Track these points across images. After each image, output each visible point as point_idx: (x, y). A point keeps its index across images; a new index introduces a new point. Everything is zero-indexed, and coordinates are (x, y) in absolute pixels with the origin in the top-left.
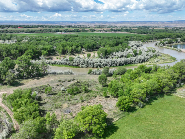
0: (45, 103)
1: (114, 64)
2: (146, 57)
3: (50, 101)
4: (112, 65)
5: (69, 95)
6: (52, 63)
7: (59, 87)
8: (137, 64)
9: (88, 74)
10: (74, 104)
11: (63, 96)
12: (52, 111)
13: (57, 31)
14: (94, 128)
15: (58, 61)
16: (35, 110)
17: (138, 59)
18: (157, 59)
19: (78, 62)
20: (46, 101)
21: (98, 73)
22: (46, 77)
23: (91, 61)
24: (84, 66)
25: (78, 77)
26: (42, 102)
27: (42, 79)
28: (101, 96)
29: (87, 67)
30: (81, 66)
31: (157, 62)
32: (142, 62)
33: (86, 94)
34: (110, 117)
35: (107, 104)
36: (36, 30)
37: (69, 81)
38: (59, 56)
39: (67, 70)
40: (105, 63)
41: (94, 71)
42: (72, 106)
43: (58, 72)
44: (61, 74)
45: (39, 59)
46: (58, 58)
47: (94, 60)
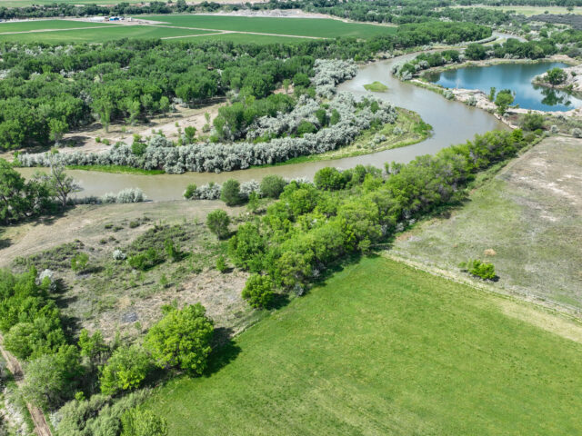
0: (75, 299)
1: (259, 158)
2: (349, 129)
3: (86, 290)
4: (253, 161)
5: (134, 271)
7: (106, 248)
8: (322, 156)
9: (184, 198)
10: (146, 297)
11: (118, 273)
12: (92, 318)
14: (185, 359)
15: (103, 151)
16: (53, 328)
17: (327, 138)
18: (377, 135)
20: (76, 291)
21: (211, 195)
22: (71, 214)
23: (195, 153)
24: (175, 167)
25: (158, 211)
26: (66, 295)
27: (59, 222)
28: (214, 268)
29: (185, 170)
30: (167, 169)
31: (377, 143)
32: (336, 148)
33: (177, 266)
34: (227, 325)
35: (225, 291)
37: (135, 226)
38: (102, 131)
39: (128, 191)
40: (232, 157)
41: (202, 188)
42: (140, 303)
43: (104, 197)
44: (112, 201)
45: (43, 145)
46: (102, 139)
47: (203, 150)
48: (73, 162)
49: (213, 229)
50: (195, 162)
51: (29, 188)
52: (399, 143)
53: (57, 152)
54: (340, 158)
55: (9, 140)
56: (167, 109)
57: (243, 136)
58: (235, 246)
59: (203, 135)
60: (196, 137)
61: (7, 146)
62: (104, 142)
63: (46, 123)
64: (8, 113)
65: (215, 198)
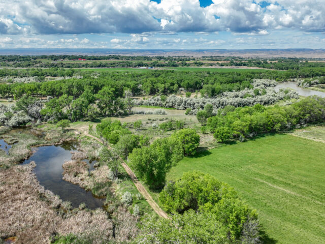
1: (222, 105)
2: (271, 97)
9: (184, 115)
13: (140, 65)
17: (259, 100)
19: (172, 102)
24: (181, 107)
25: (172, 117)
28: (199, 132)
29: (185, 108)
30: (176, 107)
34: (205, 146)
35: (205, 138)
36: (107, 64)
37: (161, 120)
39: (159, 109)
43: (147, 112)
44: (151, 113)
46: (146, 99)
50: (190, 105)
56: (177, 90)
63: (122, 89)
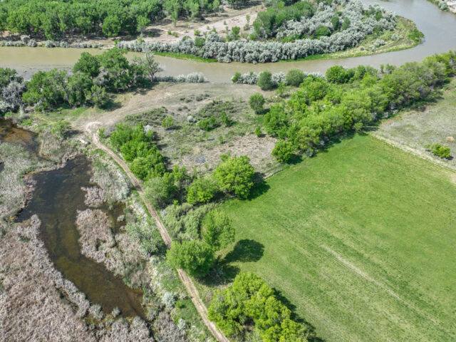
0: (165, 145)
2: (357, 34)
3: (172, 140)
4: (281, 56)
5: (201, 131)
6: (161, 48)
7: (182, 114)
8: (333, 55)
9: (232, 82)
10: (209, 148)
11: (191, 131)
12: (177, 158)
14: (238, 188)
15: (174, 42)
16: (158, 162)
18: (378, 40)
19: (213, 51)
20: (166, 140)
21: (251, 81)
22: (156, 88)
23: (240, 47)
24: (225, 58)
25: (214, 90)
26: (160, 143)
27: (150, 93)
28: (253, 133)
29: (232, 60)
30: (219, 59)
31: (377, 47)
32: (344, 49)
33: (228, 130)
34: (261, 171)
35: (260, 149)
37: (199, 100)
38: (171, 25)
39: (194, 74)
40: (266, 52)
41: (244, 75)
42: (206, 152)
43: (178, 77)
44: (183, 81)
45: (132, 34)
46: (172, 32)
47: (245, 45)
48: (154, 49)
49: (253, 107)
50: (239, 55)
51: (131, 68)
52: (394, 47)
53: (143, 41)
54: (347, 57)
55: (111, 30)
56: (217, 10)
57: (274, 35)
58: (269, 120)
59: (244, 32)
60: (240, 34)
61: (109, 34)
62: (174, 35)
63: (135, 18)
64: (110, 10)
65: (253, 83)
